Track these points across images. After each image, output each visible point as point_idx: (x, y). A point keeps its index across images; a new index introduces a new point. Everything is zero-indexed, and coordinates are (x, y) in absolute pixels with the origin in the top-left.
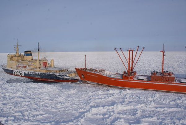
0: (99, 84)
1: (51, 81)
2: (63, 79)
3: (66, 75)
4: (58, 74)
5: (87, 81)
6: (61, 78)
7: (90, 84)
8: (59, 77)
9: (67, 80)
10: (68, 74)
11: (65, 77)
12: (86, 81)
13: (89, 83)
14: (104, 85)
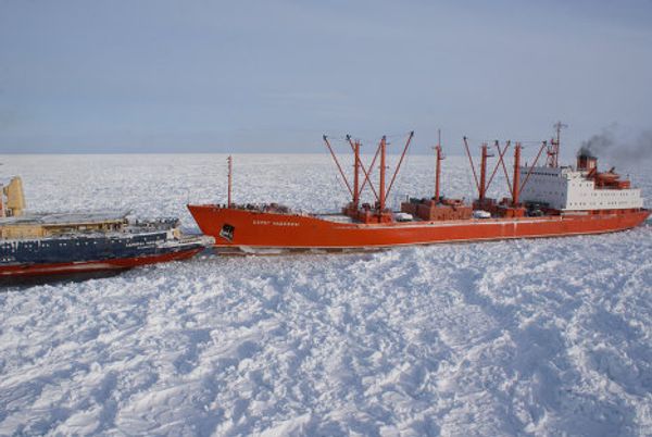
0: (292, 251)
1: (93, 270)
2: (152, 250)
3: (163, 237)
4: (131, 236)
5: (242, 247)
6: (142, 251)
7: (257, 255)
8: (133, 248)
9: (168, 255)
10: (172, 230)
11: (160, 244)
12: (238, 249)
13: (251, 254)
14: (314, 249)
